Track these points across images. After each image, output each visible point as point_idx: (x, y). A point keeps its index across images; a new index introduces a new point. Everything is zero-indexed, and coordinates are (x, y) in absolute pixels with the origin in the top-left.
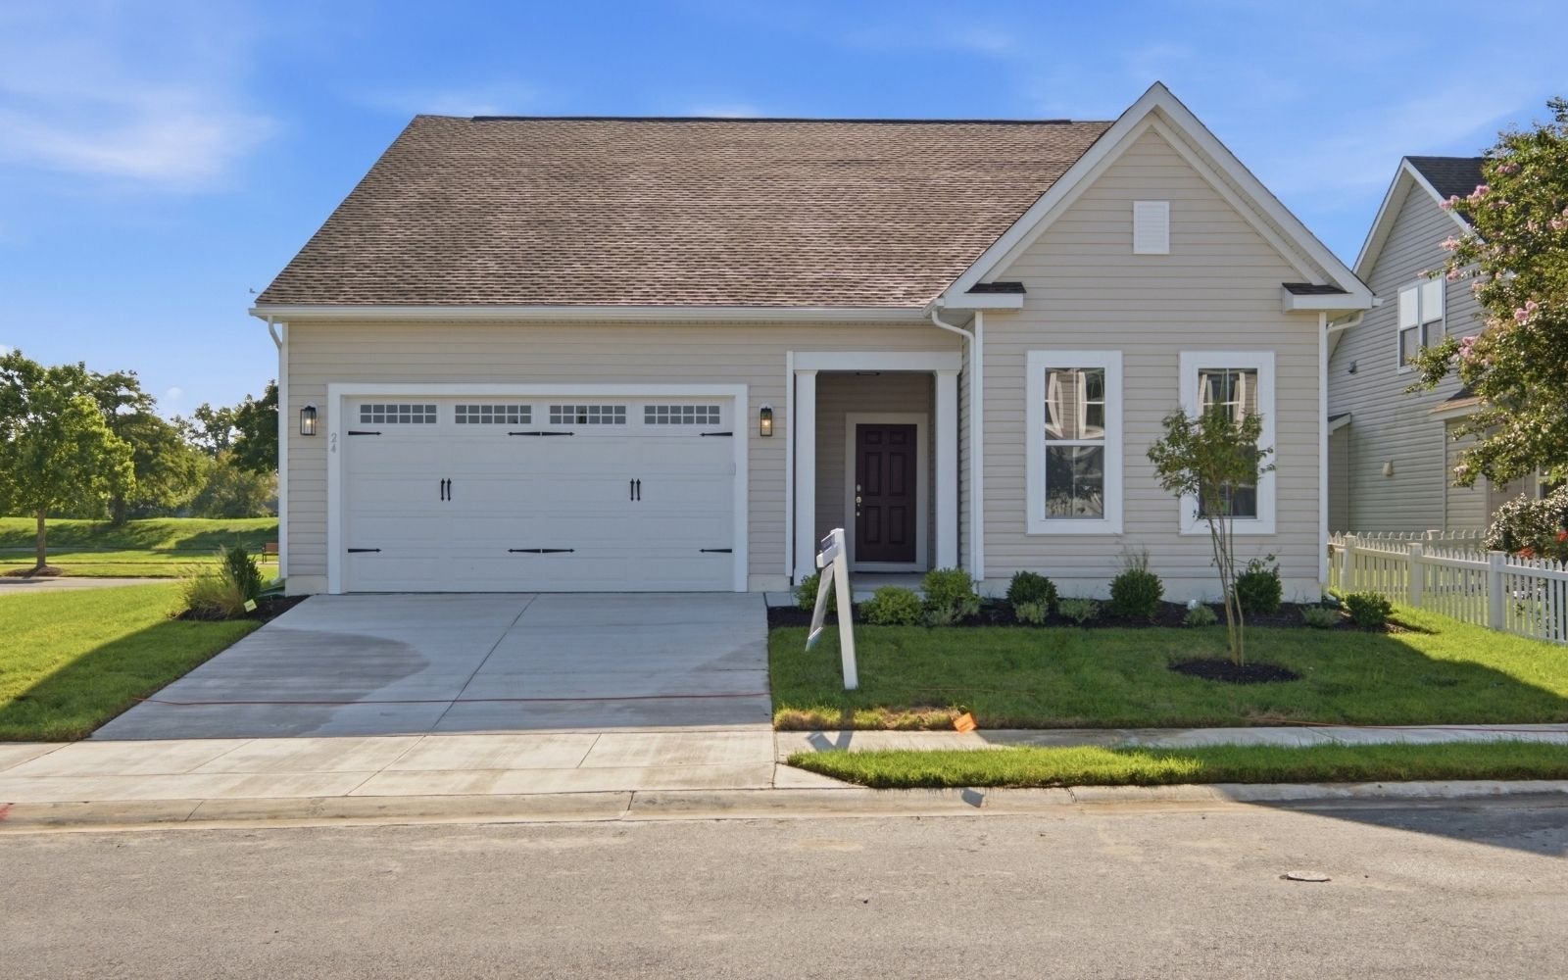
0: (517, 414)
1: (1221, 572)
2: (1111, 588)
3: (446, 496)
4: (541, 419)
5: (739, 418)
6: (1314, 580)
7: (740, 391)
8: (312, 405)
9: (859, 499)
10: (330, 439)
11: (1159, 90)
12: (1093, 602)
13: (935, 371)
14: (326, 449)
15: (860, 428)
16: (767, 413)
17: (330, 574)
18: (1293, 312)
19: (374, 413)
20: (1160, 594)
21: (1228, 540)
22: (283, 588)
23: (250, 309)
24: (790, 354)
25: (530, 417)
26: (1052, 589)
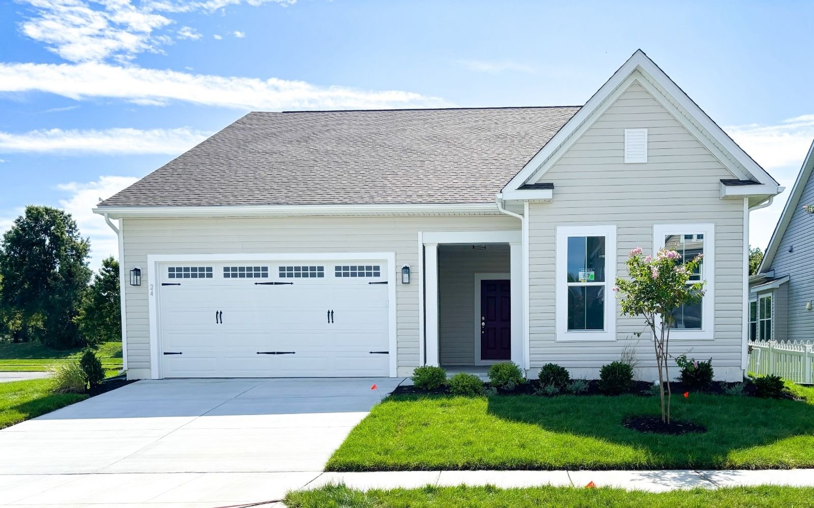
0: (260, 272)
1: (659, 363)
2: (601, 373)
3: (219, 321)
4: (273, 275)
5: (390, 272)
6: (739, 368)
7: (390, 256)
8: (138, 268)
9: (483, 324)
10: (150, 287)
11: (639, 54)
12: (585, 381)
13: (508, 243)
14: (148, 293)
15: (484, 283)
16: (406, 269)
17: (152, 367)
18: (727, 198)
19: (175, 272)
20: (632, 376)
21: (665, 344)
22: (125, 376)
23: (93, 209)
24: (420, 233)
25: (267, 274)
26: (567, 374)
